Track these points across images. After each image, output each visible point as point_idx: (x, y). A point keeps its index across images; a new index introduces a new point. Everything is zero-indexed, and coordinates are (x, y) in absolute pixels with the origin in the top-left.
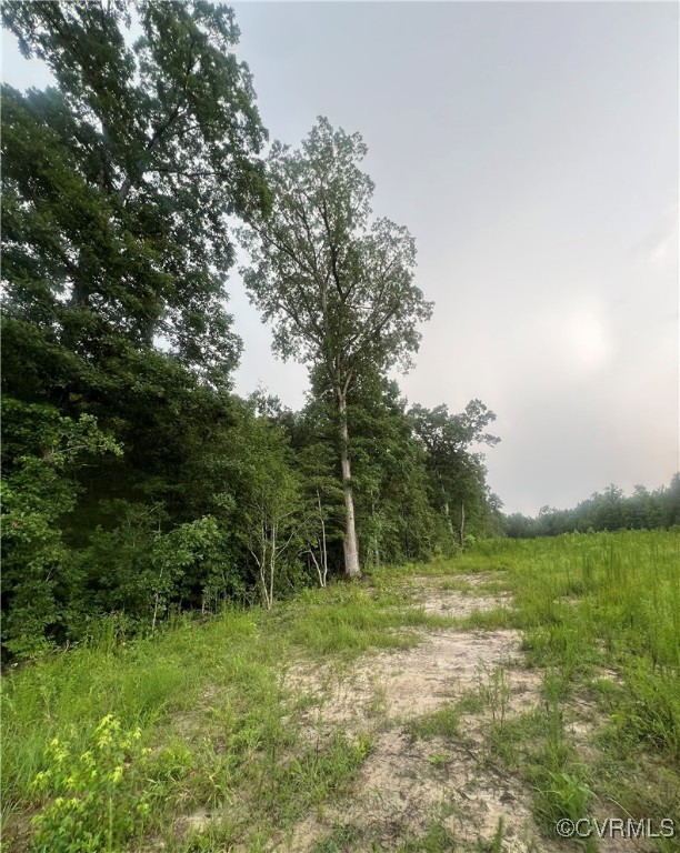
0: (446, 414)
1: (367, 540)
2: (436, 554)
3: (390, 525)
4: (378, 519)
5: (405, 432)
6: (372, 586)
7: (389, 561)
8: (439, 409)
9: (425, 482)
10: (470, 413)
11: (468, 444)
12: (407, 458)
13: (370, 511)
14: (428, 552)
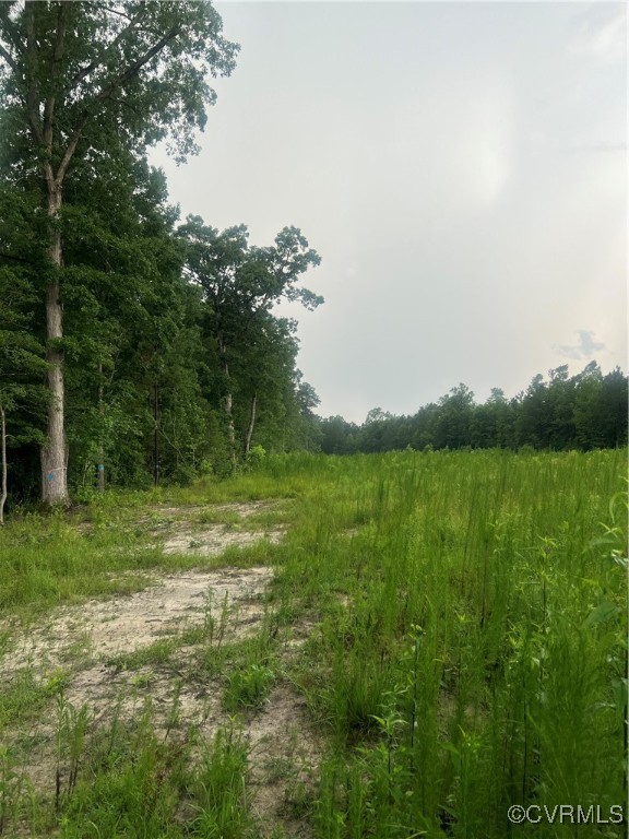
0: (244, 244)
1: (84, 447)
2: (201, 473)
3: (128, 425)
4: (108, 414)
5: (169, 268)
6: (88, 520)
7: (122, 483)
8: (232, 232)
9: (198, 356)
10: (282, 247)
11: (274, 302)
12: (170, 313)
13: (94, 399)
14: (189, 470)
